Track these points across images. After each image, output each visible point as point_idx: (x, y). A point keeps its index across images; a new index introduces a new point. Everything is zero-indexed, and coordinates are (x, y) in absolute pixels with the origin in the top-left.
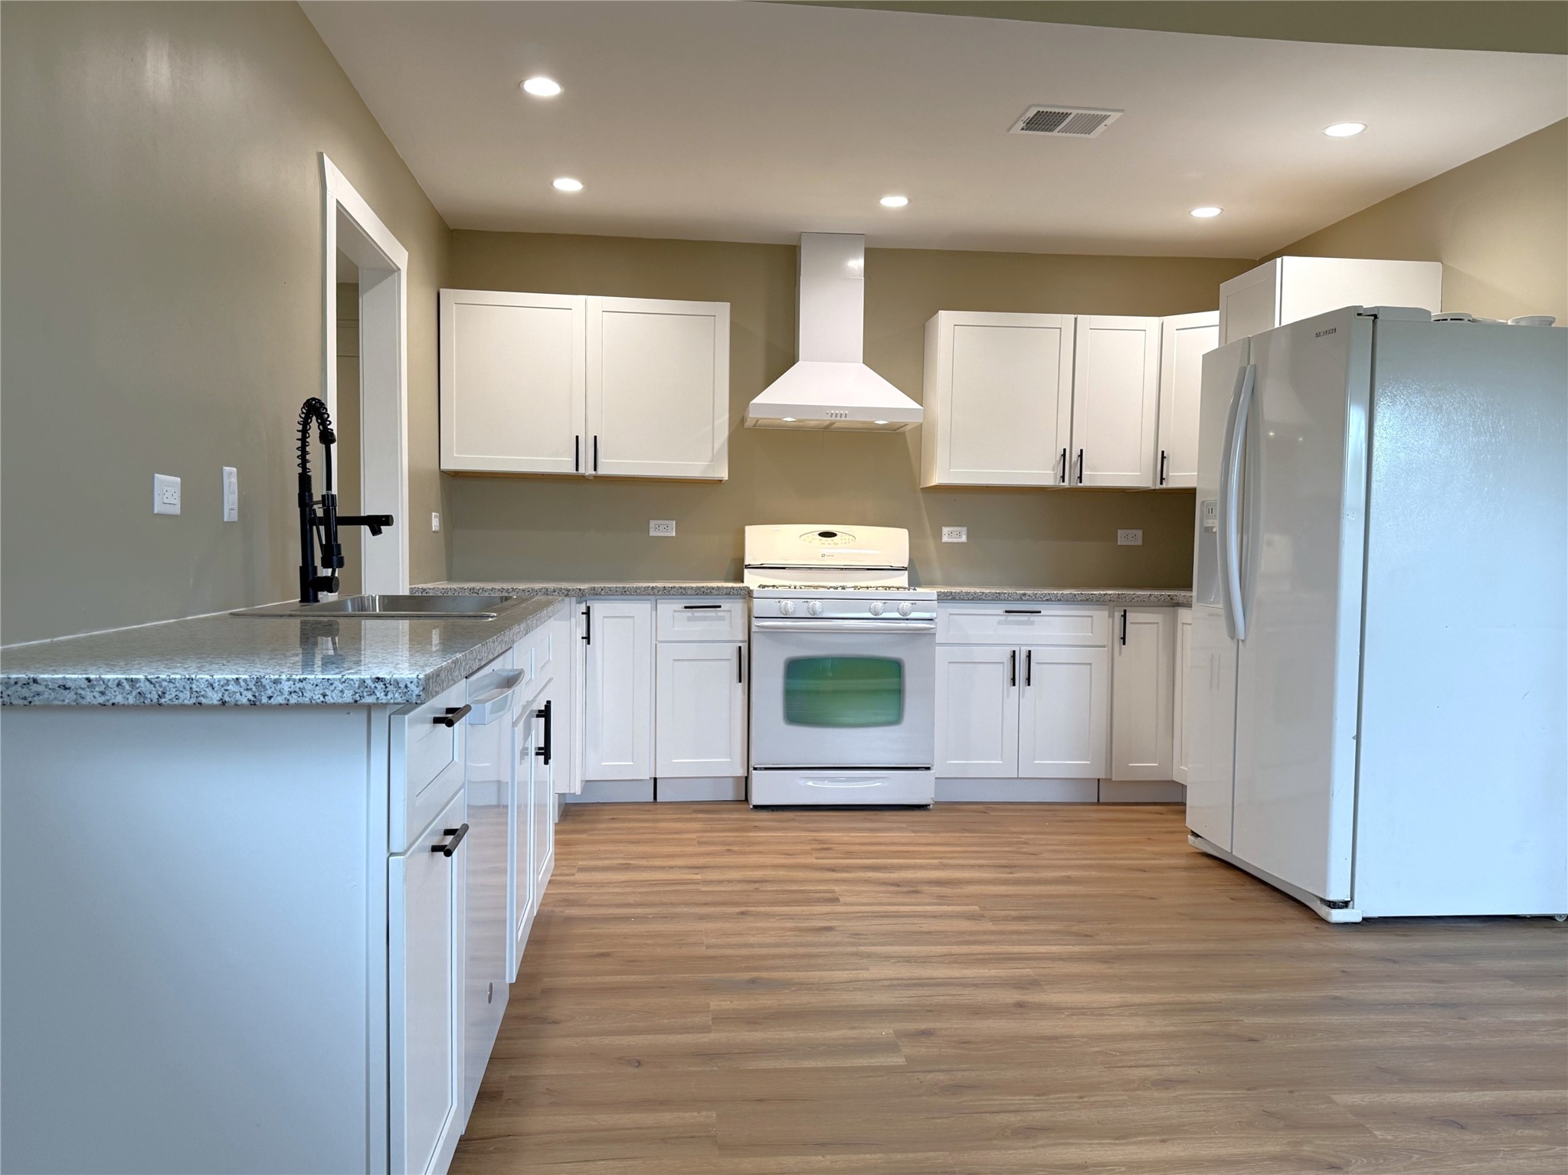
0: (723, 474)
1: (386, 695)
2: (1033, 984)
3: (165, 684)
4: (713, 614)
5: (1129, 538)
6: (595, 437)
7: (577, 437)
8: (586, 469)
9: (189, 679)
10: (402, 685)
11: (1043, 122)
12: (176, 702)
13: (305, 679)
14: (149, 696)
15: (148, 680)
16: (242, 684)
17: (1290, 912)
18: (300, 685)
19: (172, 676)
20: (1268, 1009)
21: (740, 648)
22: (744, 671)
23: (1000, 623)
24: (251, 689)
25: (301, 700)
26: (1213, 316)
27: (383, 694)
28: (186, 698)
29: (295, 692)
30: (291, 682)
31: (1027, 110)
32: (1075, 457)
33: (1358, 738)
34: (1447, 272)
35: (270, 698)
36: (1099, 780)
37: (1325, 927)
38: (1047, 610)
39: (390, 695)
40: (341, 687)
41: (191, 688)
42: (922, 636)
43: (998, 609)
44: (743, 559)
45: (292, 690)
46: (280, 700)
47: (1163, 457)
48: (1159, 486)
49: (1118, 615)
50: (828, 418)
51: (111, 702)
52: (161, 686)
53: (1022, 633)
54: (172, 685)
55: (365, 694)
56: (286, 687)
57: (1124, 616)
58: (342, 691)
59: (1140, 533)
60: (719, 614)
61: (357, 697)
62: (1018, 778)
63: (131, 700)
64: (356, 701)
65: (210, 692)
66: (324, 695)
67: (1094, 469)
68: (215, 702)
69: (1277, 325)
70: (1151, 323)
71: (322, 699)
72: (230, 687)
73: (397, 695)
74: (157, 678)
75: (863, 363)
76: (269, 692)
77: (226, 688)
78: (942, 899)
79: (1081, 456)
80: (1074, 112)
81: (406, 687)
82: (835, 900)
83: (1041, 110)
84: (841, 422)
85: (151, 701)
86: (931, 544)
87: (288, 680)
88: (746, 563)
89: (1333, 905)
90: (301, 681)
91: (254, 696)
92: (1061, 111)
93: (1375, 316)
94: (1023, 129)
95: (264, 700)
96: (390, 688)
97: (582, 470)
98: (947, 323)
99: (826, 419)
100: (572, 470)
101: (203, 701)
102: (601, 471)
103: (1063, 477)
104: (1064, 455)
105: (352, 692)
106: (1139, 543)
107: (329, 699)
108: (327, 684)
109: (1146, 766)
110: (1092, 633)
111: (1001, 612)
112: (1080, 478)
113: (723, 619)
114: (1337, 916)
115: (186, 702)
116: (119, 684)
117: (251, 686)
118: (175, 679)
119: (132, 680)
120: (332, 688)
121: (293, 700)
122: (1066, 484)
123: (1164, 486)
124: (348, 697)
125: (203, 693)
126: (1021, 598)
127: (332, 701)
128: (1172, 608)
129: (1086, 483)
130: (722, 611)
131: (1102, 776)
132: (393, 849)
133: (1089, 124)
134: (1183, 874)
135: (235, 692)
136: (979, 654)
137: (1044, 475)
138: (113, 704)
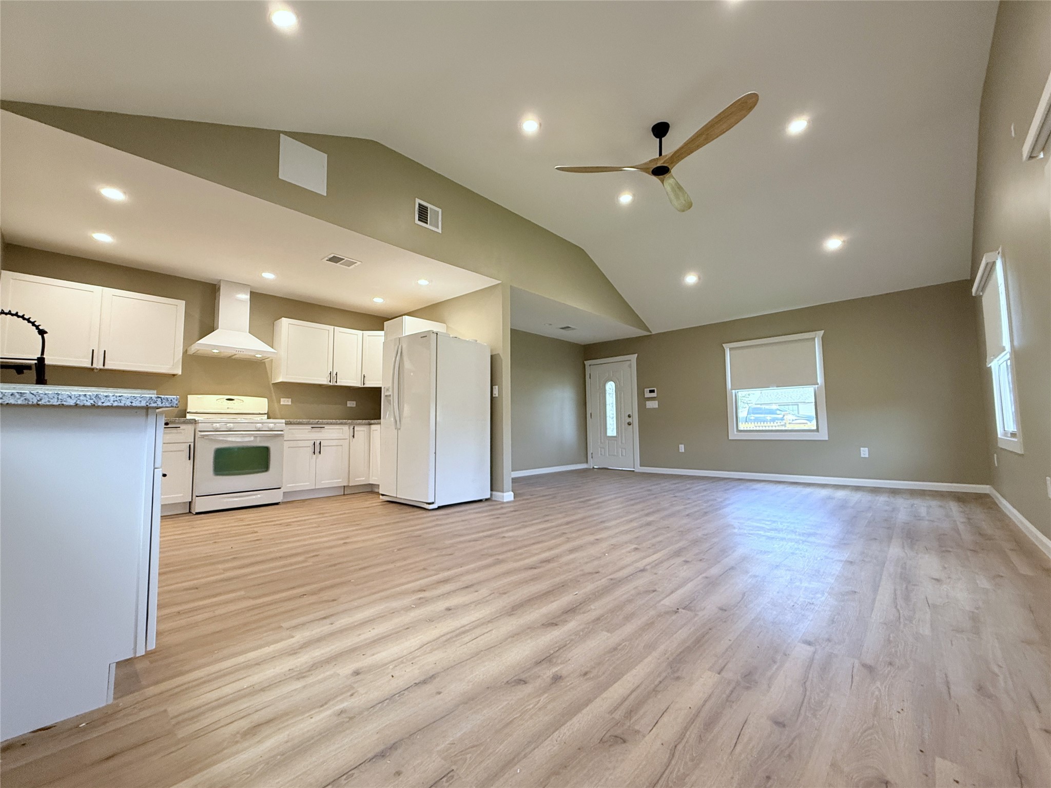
0: (179, 372)
1: (162, 403)
2: (348, 538)
3: (41, 395)
4: (175, 431)
5: (351, 404)
6: (105, 351)
7: (93, 350)
8: (98, 365)
9: (57, 394)
10: (170, 400)
11: (335, 260)
12: (48, 403)
13: (122, 396)
14: (31, 400)
15: (31, 393)
16: (88, 397)
17: (416, 509)
18: (120, 398)
19: (46, 392)
20: (420, 530)
21: (190, 445)
22: (192, 454)
23: (309, 432)
24: (93, 399)
25: (120, 404)
26: (382, 333)
27: (160, 403)
28: (55, 402)
29: (116, 401)
30: (115, 397)
31: (330, 254)
32: (334, 375)
33: (435, 453)
34: (447, 327)
35: (103, 403)
36: (344, 486)
37: (428, 511)
38: (327, 427)
39: (164, 403)
40: (140, 399)
41: (58, 398)
42: (277, 436)
43: (309, 427)
44: (186, 410)
45: (115, 400)
46: (109, 404)
47: (364, 377)
48: (363, 386)
49: (352, 428)
50: (235, 352)
51: (6, 403)
52: (39, 396)
53: (317, 435)
54: (46, 396)
55: (152, 403)
56: (112, 399)
57: (354, 428)
58: (140, 401)
59: (355, 402)
60: (179, 431)
61: (148, 404)
62: (315, 489)
63: (20, 402)
64: (147, 405)
65: (69, 399)
66: (132, 403)
67: (341, 379)
68: (72, 404)
69: (404, 335)
70: (360, 332)
71: (130, 404)
72: (81, 398)
73: (167, 403)
74: (37, 392)
75: (249, 332)
76: (103, 401)
77: (78, 398)
78: (300, 525)
79: (336, 374)
80: (346, 259)
81: (171, 400)
82: (257, 532)
83: (335, 255)
84: (239, 355)
85: (33, 402)
86: (276, 405)
87: (113, 396)
88: (188, 411)
89: (429, 504)
90: (120, 396)
91: (95, 402)
92: (342, 257)
93: (437, 334)
94: (327, 260)
95: (100, 404)
96: (164, 401)
97: (94, 366)
98: (285, 322)
99: (232, 352)
100: (89, 366)
101: (65, 403)
102: (107, 367)
103: (330, 381)
104: (330, 374)
105: (145, 402)
106: (355, 406)
107: (134, 404)
108: (133, 398)
109: (361, 480)
110: (343, 434)
111: (310, 428)
112: (336, 382)
113: (181, 433)
114: (431, 507)
115: (54, 404)
116: (12, 395)
117: (93, 397)
118: (49, 393)
119: (21, 393)
120: (136, 400)
121: (115, 404)
122: (331, 384)
123: (365, 386)
124: (143, 404)
125: (65, 400)
126: (317, 423)
127: (135, 405)
128: (368, 426)
129: (338, 384)
130: (181, 430)
131: (346, 485)
132: (156, 466)
133: (350, 264)
134: (381, 506)
135: (84, 400)
136: (301, 444)
137: (324, 381)
138: (7, 404)
